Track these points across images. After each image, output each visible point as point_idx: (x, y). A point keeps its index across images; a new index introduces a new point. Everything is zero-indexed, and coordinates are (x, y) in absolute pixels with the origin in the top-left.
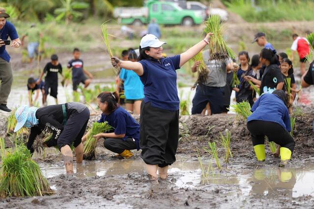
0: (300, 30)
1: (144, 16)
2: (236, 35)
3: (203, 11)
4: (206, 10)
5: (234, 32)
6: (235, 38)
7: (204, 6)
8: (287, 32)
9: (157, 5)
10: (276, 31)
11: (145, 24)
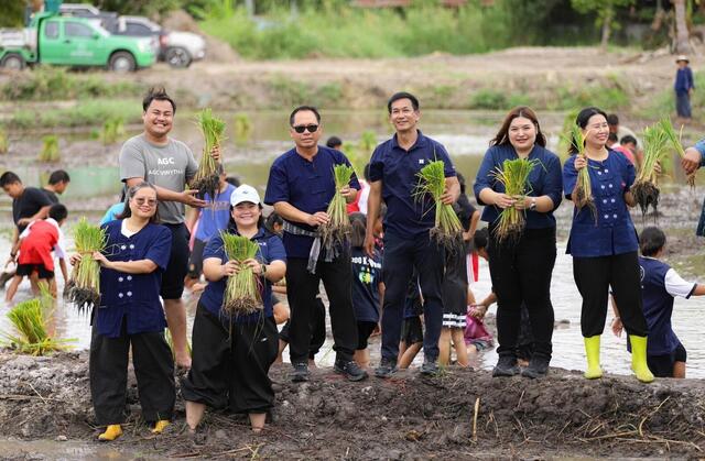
0: (360, 85)
1: (27, 47)
2: (224, 94)
3: (156, 38)
4: (161, 35)
5: (221, 87)
6: (223, 100)
7: (156, 28)
8: (332, 89)
9: (57, 23)
10: (310, 87)
11: (30, 64)
